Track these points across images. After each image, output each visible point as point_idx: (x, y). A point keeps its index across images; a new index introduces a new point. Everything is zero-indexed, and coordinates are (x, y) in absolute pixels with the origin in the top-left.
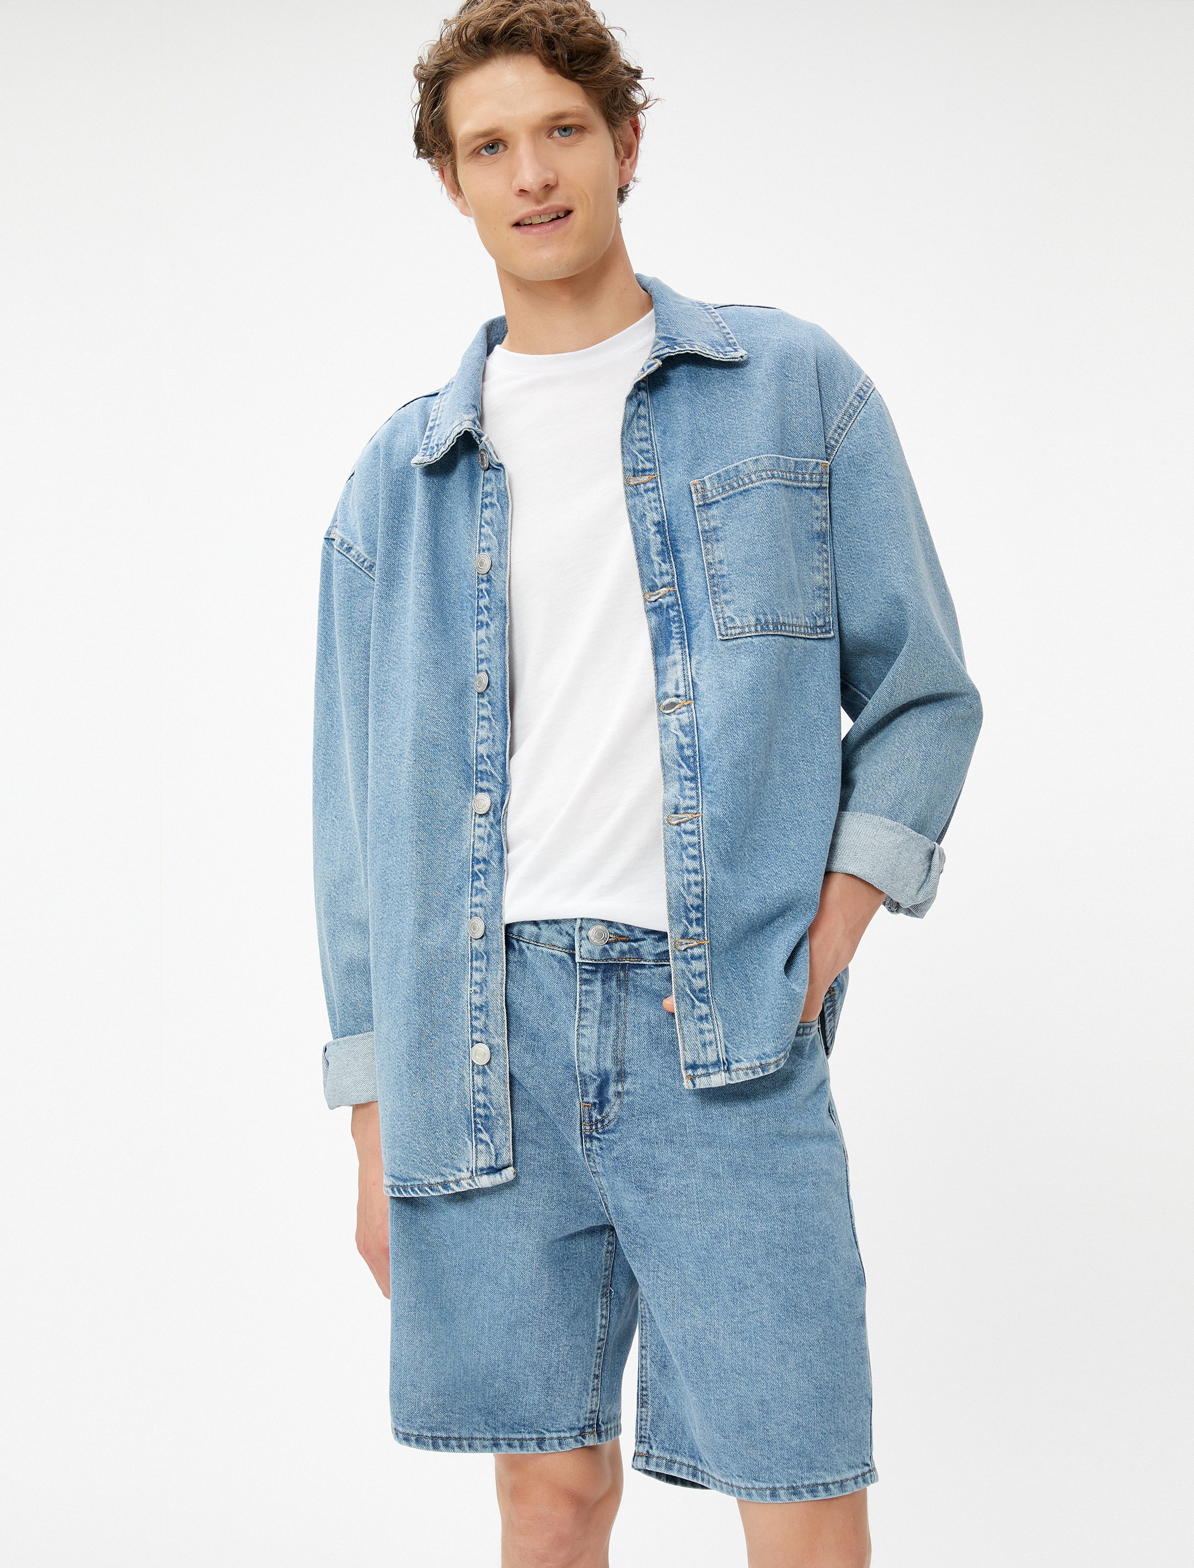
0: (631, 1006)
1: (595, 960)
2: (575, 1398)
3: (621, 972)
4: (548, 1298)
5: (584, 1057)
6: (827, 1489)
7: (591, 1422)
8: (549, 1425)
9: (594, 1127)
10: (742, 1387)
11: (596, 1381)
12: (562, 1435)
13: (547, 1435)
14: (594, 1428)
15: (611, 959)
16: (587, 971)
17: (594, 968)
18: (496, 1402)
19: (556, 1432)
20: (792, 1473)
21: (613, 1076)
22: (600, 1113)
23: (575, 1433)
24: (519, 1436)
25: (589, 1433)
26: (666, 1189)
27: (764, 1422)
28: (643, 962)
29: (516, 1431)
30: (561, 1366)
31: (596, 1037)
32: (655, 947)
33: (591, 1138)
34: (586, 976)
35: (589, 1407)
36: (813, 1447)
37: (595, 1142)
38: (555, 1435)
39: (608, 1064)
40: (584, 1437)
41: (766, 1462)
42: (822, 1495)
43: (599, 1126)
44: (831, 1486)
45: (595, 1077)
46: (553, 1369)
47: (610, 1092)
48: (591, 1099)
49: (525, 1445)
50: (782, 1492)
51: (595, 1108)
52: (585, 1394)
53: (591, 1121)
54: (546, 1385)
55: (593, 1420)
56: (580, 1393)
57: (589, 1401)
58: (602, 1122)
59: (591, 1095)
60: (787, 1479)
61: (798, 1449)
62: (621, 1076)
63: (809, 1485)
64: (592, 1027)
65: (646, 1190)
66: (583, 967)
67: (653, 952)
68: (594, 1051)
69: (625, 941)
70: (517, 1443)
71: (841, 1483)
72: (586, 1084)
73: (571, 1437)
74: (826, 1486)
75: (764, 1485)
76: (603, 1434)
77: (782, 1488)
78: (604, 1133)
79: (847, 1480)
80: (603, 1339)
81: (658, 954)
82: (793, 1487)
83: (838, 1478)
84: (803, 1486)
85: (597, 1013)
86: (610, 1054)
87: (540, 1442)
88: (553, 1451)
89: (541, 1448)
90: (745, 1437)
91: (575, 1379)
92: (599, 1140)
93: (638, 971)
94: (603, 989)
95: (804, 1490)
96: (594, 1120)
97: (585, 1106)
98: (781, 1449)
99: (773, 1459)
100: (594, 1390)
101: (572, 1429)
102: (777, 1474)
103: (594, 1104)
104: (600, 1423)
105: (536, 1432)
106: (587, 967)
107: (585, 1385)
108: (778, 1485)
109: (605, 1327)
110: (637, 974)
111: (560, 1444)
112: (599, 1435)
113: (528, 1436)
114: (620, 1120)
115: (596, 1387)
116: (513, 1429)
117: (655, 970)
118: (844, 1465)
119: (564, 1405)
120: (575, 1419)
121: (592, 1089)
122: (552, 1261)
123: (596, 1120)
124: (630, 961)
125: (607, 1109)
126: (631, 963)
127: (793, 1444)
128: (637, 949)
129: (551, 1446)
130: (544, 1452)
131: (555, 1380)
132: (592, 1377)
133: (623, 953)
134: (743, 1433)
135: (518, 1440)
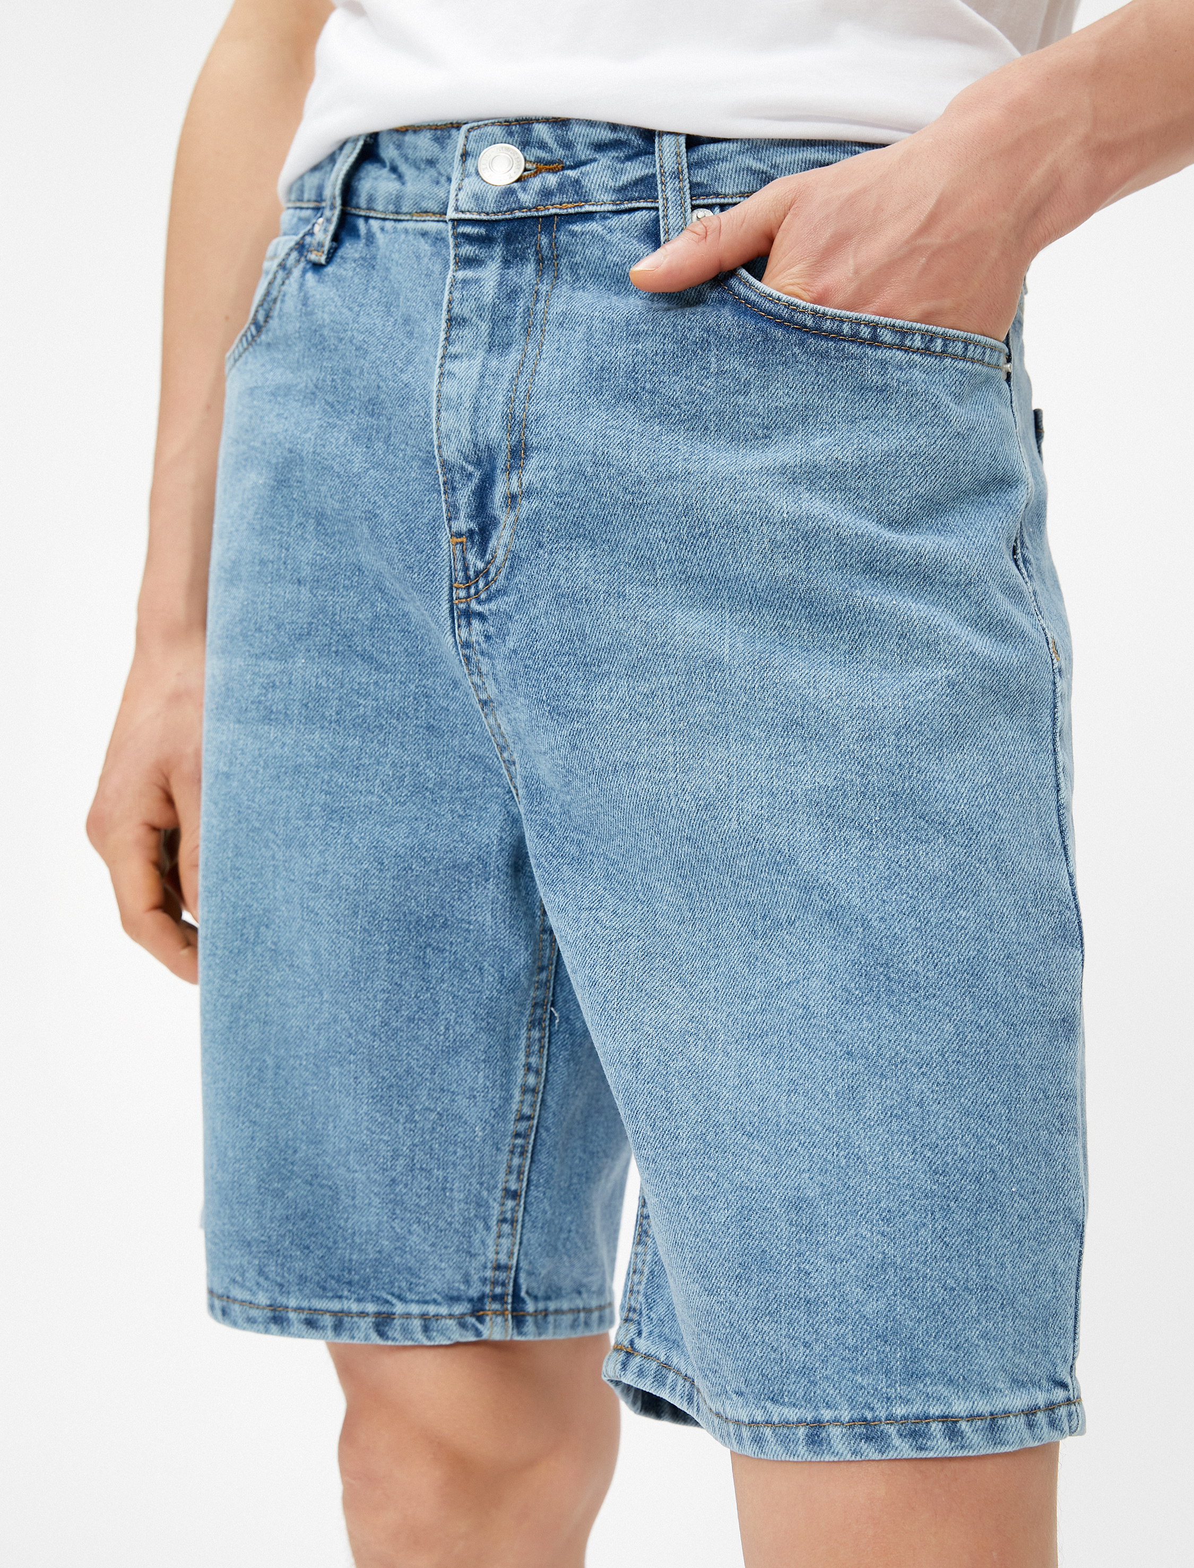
0: (558, 306)
1: (487, 214)
2: (456, 1231)
3: (543, 236)
4: (386, 1001)
5: (449, 420)
6: (953, 1433)
7: (498, 1290)
8: (404, 1284)
9: (472, 591)
10: (754, 1167)
11: (510, 1203)
12: (432, 1309)
13: (399, 1308)
14: (506, 1303)
15: (521, 209)
16: (469, 238)
17: (483, 231)
18: (290, 1231)
19: (418, 1302)
20: (865, 1383)
21: (502, 460)
22: (482, 552)
23: (460, 1309)
24: (336, 1305)
25: (495, 1312)
26: (608, 707)
27: (799, 1254)
28: (588, 208)
29: (330, 1294)
30: (419, 1156)
31: (476, 377)
32: (616, 173)
33: (468, 614)
34: (468, 250)
35: (492, 1256)
36: (919, 1321)
37: (476, 623)
38: (415, 1309)
39: (494, 432)
40: (481, 1319)
41: (799, 1355)
42: (940, 1446)
43: (481, 584)
44: (964, 1425)
45: (470, 468)
46: (401, 1161)
47: (497, 498)
48: (463, 524)
49: (347, 1325)
50: (835, 1432)
51: (473, 542)
52: (480, 1225)
53: (467, 578)
54: (390, 1194)
55: (503, 1284)
56: (467, 1221)
57: (490, 1241)
58: (486, 573)
59: (462, 514)
60: (851, 1400)
61: (881, 1322)
62: (519, 453)
63: (905, 1418)
64: (470, 356)
65: (568, 715)
66: (461, 229)
67: (611, 183)
68: (467, 405)
69: (554, 171)
70: (328, 1320)
71: (993, 1420)
72: (454, 489)
73: (451, 1316)
74: (950, 1422)
75: (792, 1414)
76: (530, 1320)
77: (836, 1422)
78: (489, 599)
79: (1007, 1414)
80: (530, 1118)
81: (622, 189)
82: (865, 1420)
83: (983, 1407)
84: (891, 1419)
85: (484, 327)
86: (498, 408)
87: (382, 1323)
88: (410, 1343)
89: (382, 1334)
90: (752, 1291)
91: (452, 1190)
92: (482, 617)
93: (577, 228)
94: (502, 275)
95: (892, 1430)
96: (471, 573)
97: (457, 543)
98: (839, 1321)
99: (818, 1348)
100: (504, 1220)
101: (453, 1299)
102: (825, 1385)
103: (471, 533)
104: (523, 1294)
105: (376, 1299)
106: (468, 229)
107: (479, 1205)
108: (827, 1415)
109: (534, 1091)
110: (573, 234)
111: (426, 1329)
112: (519, 1321)
113: (355, 1307)
114: (515, 560)
115: (509, 1215)
116: (324, 1289)
117: (614, 221)
118: (1001, 1376)
119: (433, 1245)
120: (458, 1277)
121: (464, 496)
122: (399, 920)
123: (477, 574)
124: (560, 209)
125: (493, 543)
126: (561, 212)
127: (868, 1310)
128: (577, 181)
129: (406, 1331)
130: (390, 1343)
131: (406, 1185)
132: (499, 1194)
133: (546, 194)
134: (749, 1280)
135: (334, 1313)
